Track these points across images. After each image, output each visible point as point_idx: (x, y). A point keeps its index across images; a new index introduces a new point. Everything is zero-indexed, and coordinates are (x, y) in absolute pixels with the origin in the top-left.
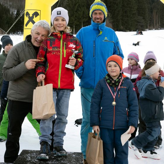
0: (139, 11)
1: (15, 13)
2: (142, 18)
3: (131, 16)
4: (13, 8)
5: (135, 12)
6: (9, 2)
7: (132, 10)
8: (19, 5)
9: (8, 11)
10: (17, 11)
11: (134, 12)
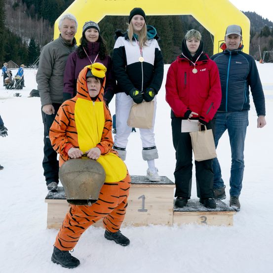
0: (175, 40)
1: (29, 42)
2: (179, 48)
3: (167, 45)
4: (25, 36)
5: (171, 41)
6: (21, 29)
7: (167, 38)
8: (33, 33)
9: (20, 40)
10: (31, 40)
11: (169, 42)
